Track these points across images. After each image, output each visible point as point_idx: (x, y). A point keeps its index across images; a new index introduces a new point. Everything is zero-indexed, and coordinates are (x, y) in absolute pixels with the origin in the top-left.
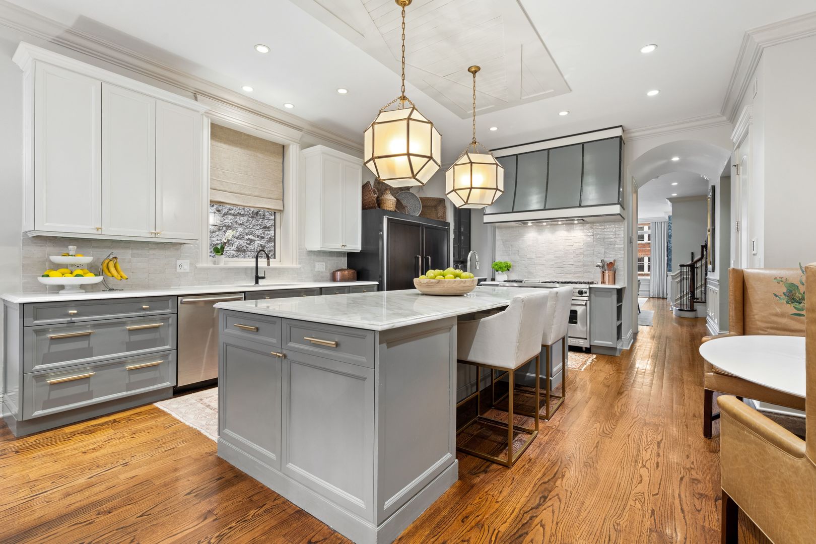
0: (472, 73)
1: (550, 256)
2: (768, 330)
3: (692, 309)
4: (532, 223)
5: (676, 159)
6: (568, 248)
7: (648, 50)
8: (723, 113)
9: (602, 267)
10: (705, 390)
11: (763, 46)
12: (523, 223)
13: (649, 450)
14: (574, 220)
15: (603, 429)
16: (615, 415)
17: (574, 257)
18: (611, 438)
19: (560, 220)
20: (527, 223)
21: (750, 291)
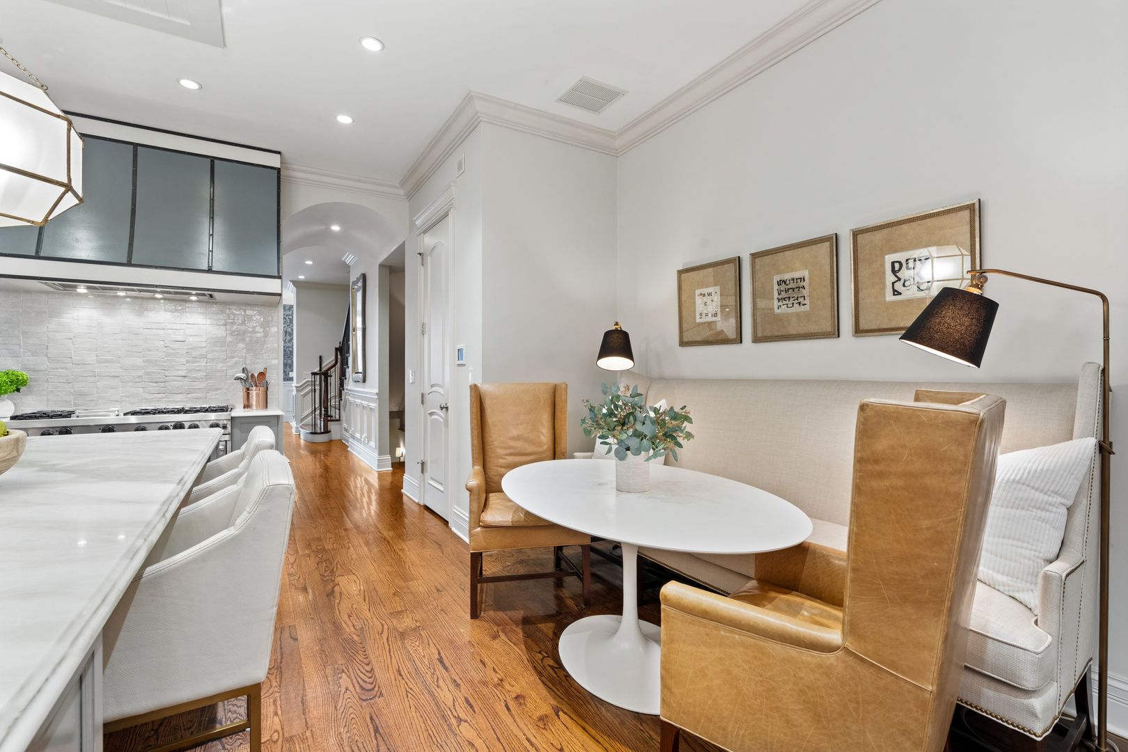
1: (133, 358)
2: (507, 457)
3: (327, 431)
4: (88, 288)
5: (335, 228)
6: (176, 345)
7: (372, 45)
8: (403, 184)
9: (245, 381)
10: (471, 553)
11: (481, 119)
12: (64, 286)
13: (441, 682)
14: (190, 294)
15: (359, 683)
16: (354, 642)
17: (187, 361)
18: (381, 695)
19: (159, 290)
20: (76, 287)
21: (488, 411)
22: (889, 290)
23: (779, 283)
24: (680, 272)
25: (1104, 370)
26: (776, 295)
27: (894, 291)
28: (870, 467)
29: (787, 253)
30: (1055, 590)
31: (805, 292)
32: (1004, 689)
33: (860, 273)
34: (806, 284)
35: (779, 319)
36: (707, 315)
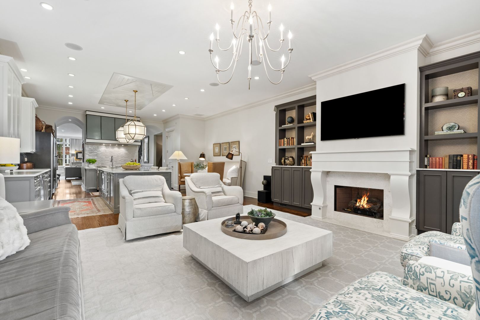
8: (163, 121)
12: (99, 144)
14: (122, 145)
20: (103, 144)
21: (181, 166)
23: (224, 148)
24: (214, 144)
29: (225, 143)
31: (227, 149)
35: (224, 153)
36: (217, 152)
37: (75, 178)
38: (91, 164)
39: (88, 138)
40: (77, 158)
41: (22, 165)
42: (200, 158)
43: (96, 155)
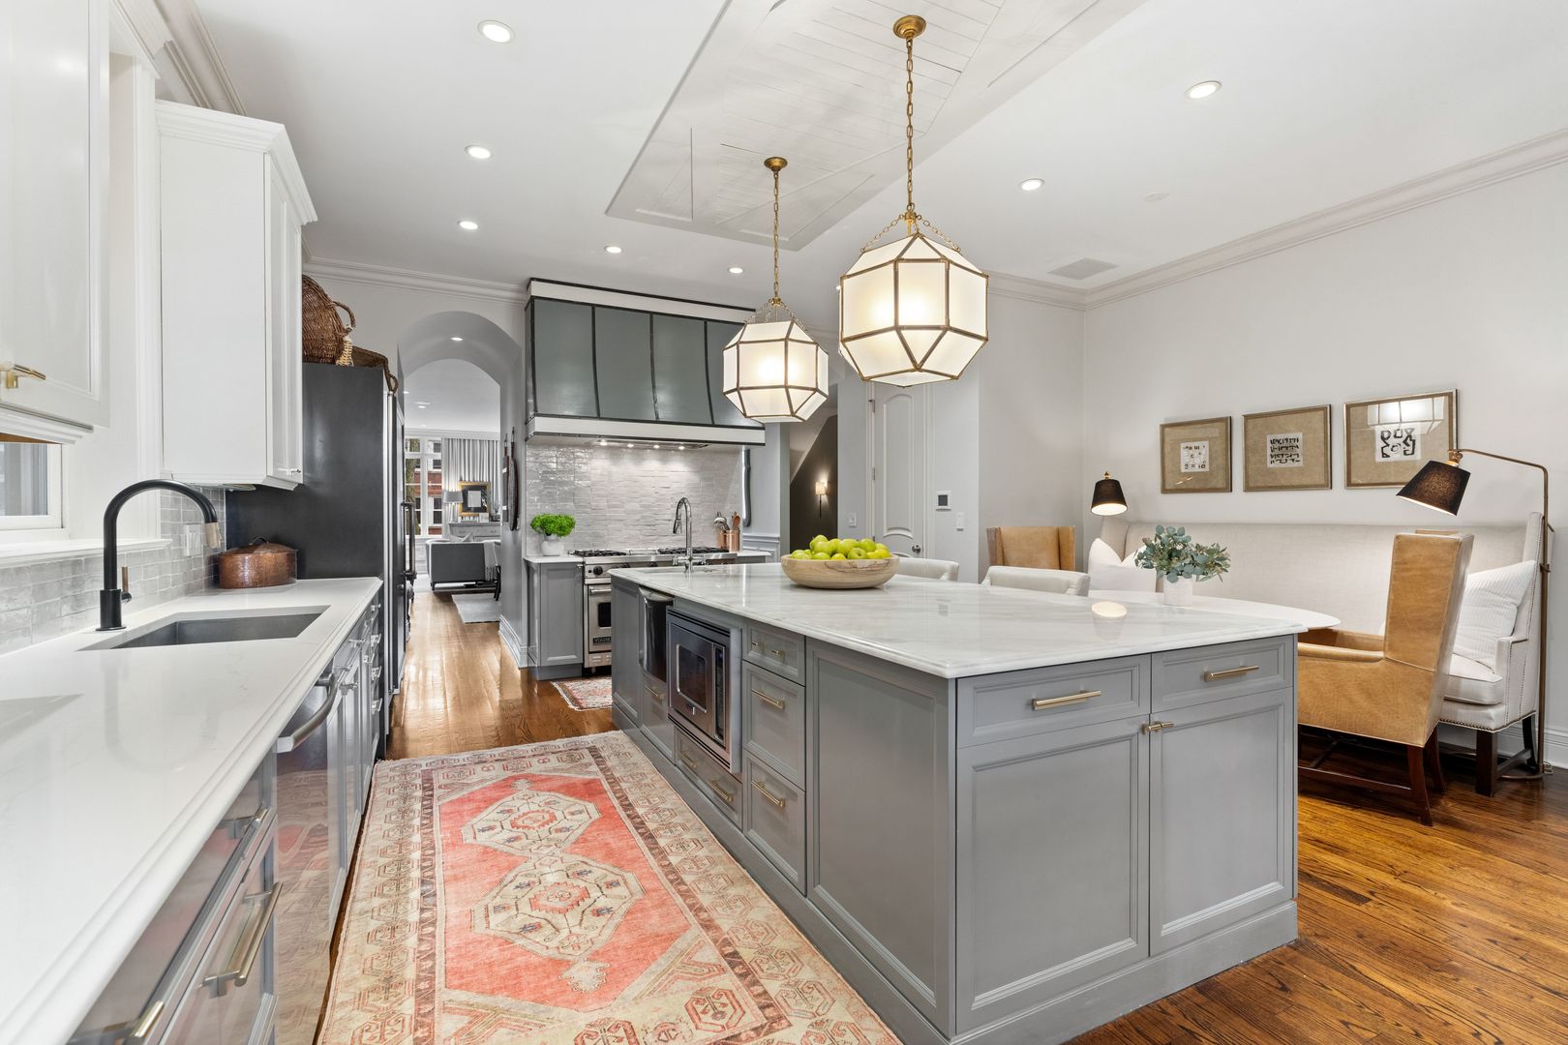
0: (773, 170)
1: (633, 504)
9: (724, 524)
21: (1007, 551)
22: (1379, 453)
23: (1272, 442)
24: (1163, 427)
25: (1544, 518)
26: (1269, 452)
27: (1383, 454)
28: (1401, 566)
29: (1281, 417)
30: (1506, 650)
31: (1298, 451)
32: (1469, 707)
33: (1352, 439)
34: (1300, 444)
35: (1272, 472)
36: (1193, 466)
37: (462, 584)
38: (553, 537)
39: (540, 412)
40: (465, 508)
41: (228, 563)
42: (1093, 506)
43: (572, 495)
